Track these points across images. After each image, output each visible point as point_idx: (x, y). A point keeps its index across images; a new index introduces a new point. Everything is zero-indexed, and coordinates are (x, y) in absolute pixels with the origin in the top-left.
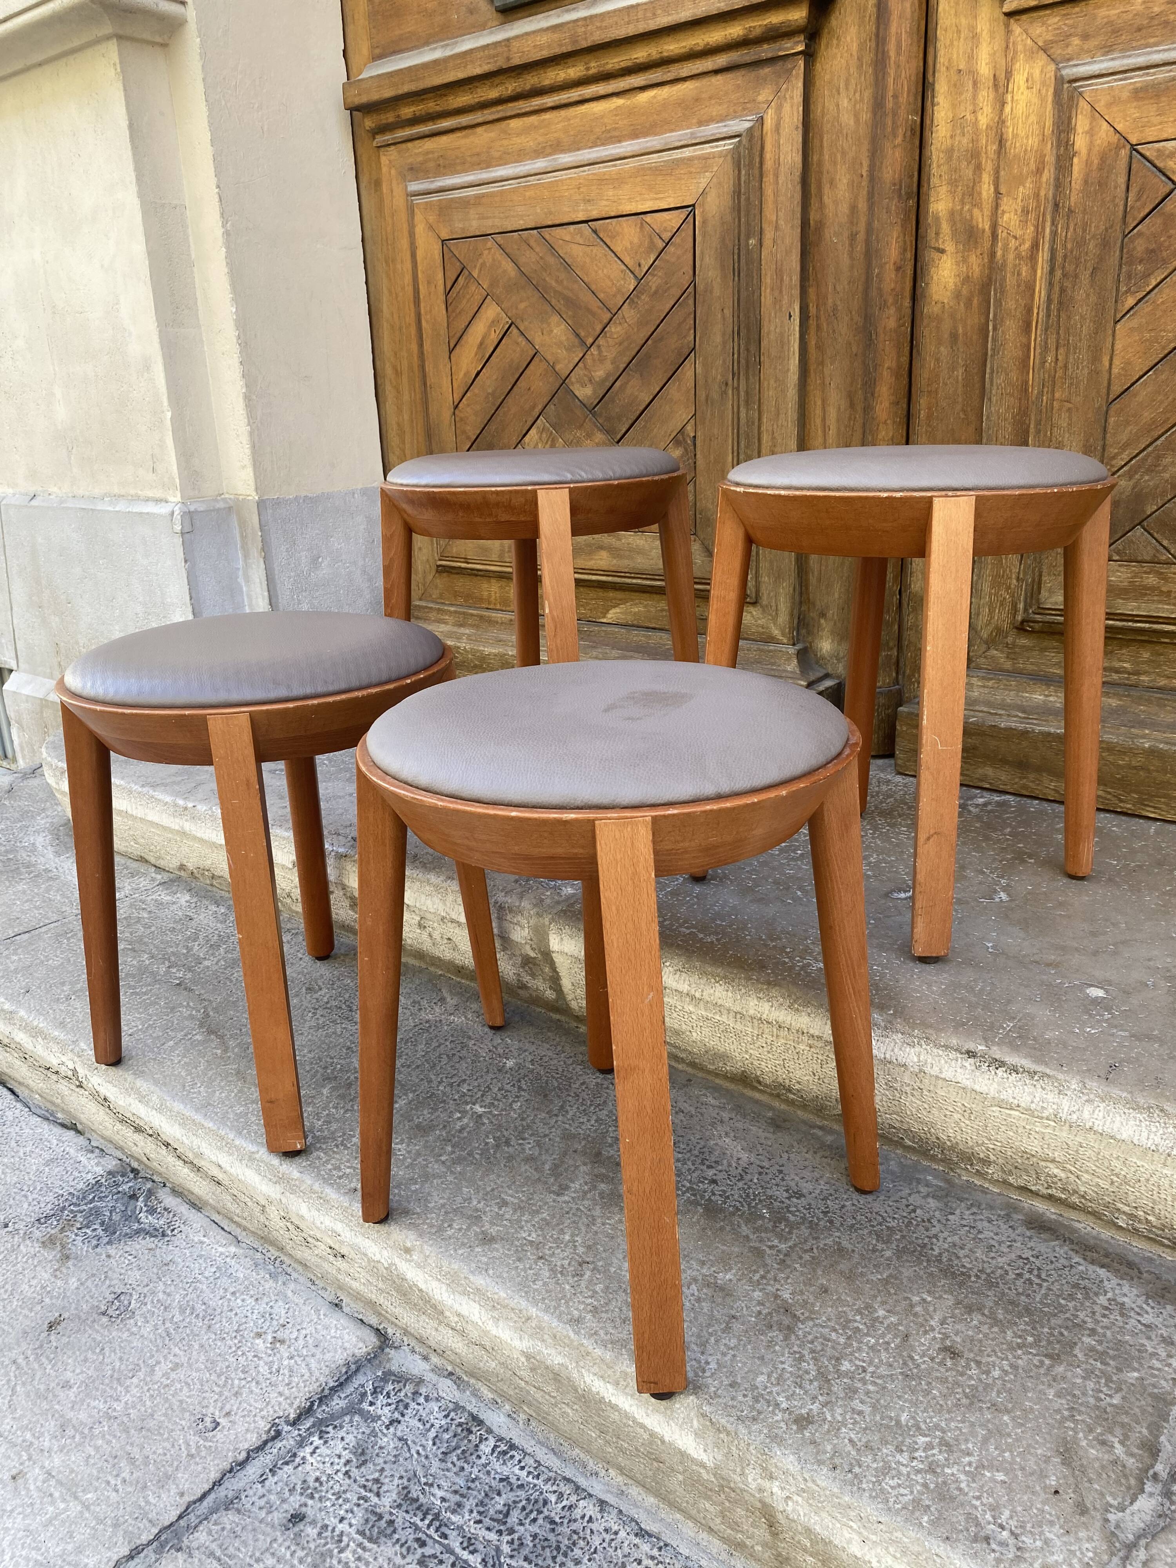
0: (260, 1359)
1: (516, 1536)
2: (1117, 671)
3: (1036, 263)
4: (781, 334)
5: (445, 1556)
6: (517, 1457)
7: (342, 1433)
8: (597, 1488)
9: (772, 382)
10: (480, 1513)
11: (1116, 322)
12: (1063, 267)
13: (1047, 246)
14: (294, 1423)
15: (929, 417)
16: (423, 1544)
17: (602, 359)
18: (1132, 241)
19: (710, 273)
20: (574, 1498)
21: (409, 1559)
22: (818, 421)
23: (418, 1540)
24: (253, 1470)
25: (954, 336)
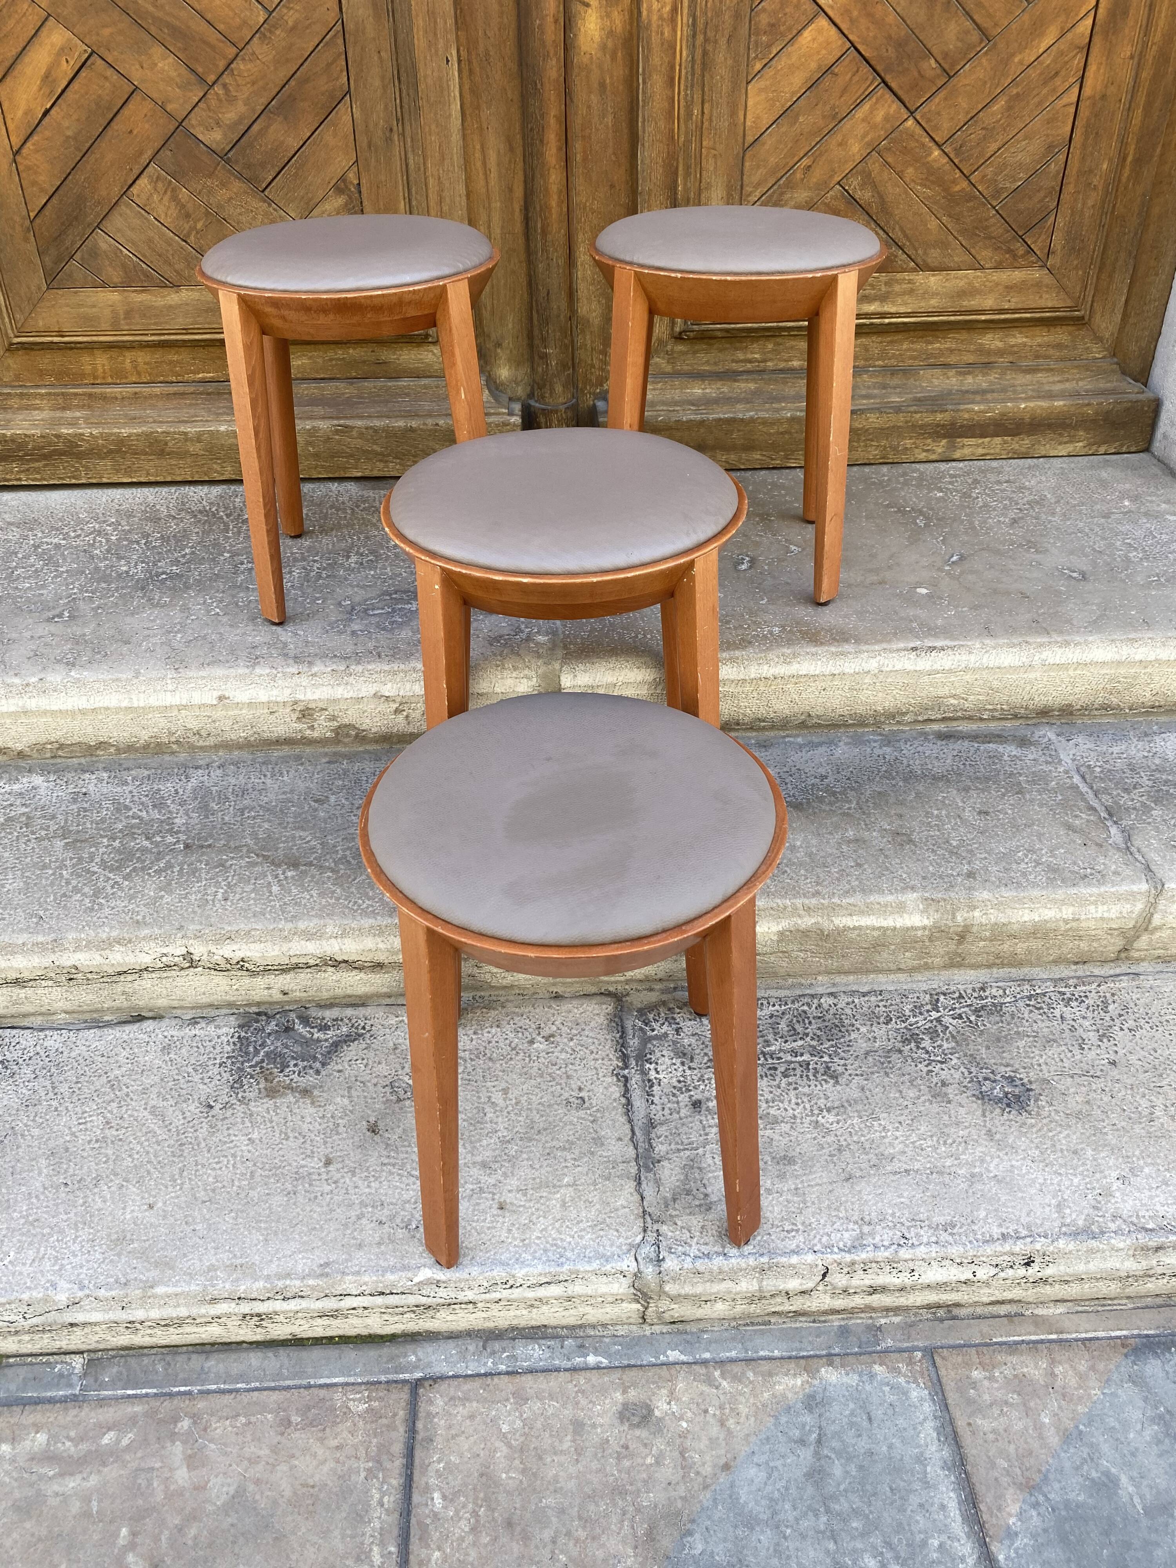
0: (553, 1052)
1: (811, 1035)
2: (750, 361)
3: (676, 26)
4: (440, 79)
5: (792, 1066)
6: (765, 1002)
7: (658, 1054)
8: (820, 990)
9: (433, 127)
10: (782, 1037)
11: (748, 83)
12: (705, 33)
13: (685, 11)
14: (626, 1066)
15: (585, 159)
16: (775, 1069)
17: (231, 100)
18: (758, 14)
19: (361, 12)
20: (815, 1001)
21: (778, 1079)
22: (479, 164)
23: (770, 1069)
24: (638, 1102)
25: (602, 85)
